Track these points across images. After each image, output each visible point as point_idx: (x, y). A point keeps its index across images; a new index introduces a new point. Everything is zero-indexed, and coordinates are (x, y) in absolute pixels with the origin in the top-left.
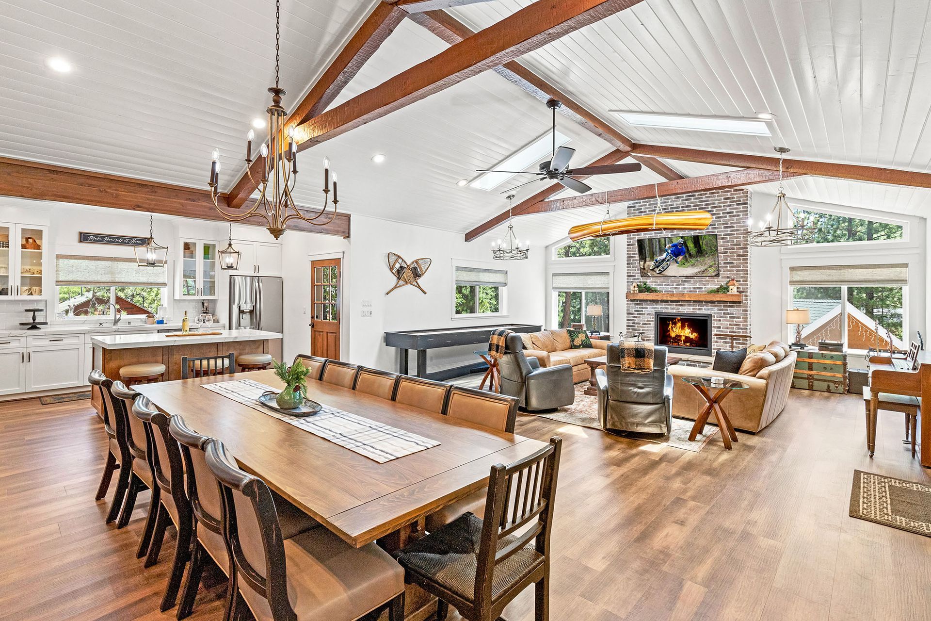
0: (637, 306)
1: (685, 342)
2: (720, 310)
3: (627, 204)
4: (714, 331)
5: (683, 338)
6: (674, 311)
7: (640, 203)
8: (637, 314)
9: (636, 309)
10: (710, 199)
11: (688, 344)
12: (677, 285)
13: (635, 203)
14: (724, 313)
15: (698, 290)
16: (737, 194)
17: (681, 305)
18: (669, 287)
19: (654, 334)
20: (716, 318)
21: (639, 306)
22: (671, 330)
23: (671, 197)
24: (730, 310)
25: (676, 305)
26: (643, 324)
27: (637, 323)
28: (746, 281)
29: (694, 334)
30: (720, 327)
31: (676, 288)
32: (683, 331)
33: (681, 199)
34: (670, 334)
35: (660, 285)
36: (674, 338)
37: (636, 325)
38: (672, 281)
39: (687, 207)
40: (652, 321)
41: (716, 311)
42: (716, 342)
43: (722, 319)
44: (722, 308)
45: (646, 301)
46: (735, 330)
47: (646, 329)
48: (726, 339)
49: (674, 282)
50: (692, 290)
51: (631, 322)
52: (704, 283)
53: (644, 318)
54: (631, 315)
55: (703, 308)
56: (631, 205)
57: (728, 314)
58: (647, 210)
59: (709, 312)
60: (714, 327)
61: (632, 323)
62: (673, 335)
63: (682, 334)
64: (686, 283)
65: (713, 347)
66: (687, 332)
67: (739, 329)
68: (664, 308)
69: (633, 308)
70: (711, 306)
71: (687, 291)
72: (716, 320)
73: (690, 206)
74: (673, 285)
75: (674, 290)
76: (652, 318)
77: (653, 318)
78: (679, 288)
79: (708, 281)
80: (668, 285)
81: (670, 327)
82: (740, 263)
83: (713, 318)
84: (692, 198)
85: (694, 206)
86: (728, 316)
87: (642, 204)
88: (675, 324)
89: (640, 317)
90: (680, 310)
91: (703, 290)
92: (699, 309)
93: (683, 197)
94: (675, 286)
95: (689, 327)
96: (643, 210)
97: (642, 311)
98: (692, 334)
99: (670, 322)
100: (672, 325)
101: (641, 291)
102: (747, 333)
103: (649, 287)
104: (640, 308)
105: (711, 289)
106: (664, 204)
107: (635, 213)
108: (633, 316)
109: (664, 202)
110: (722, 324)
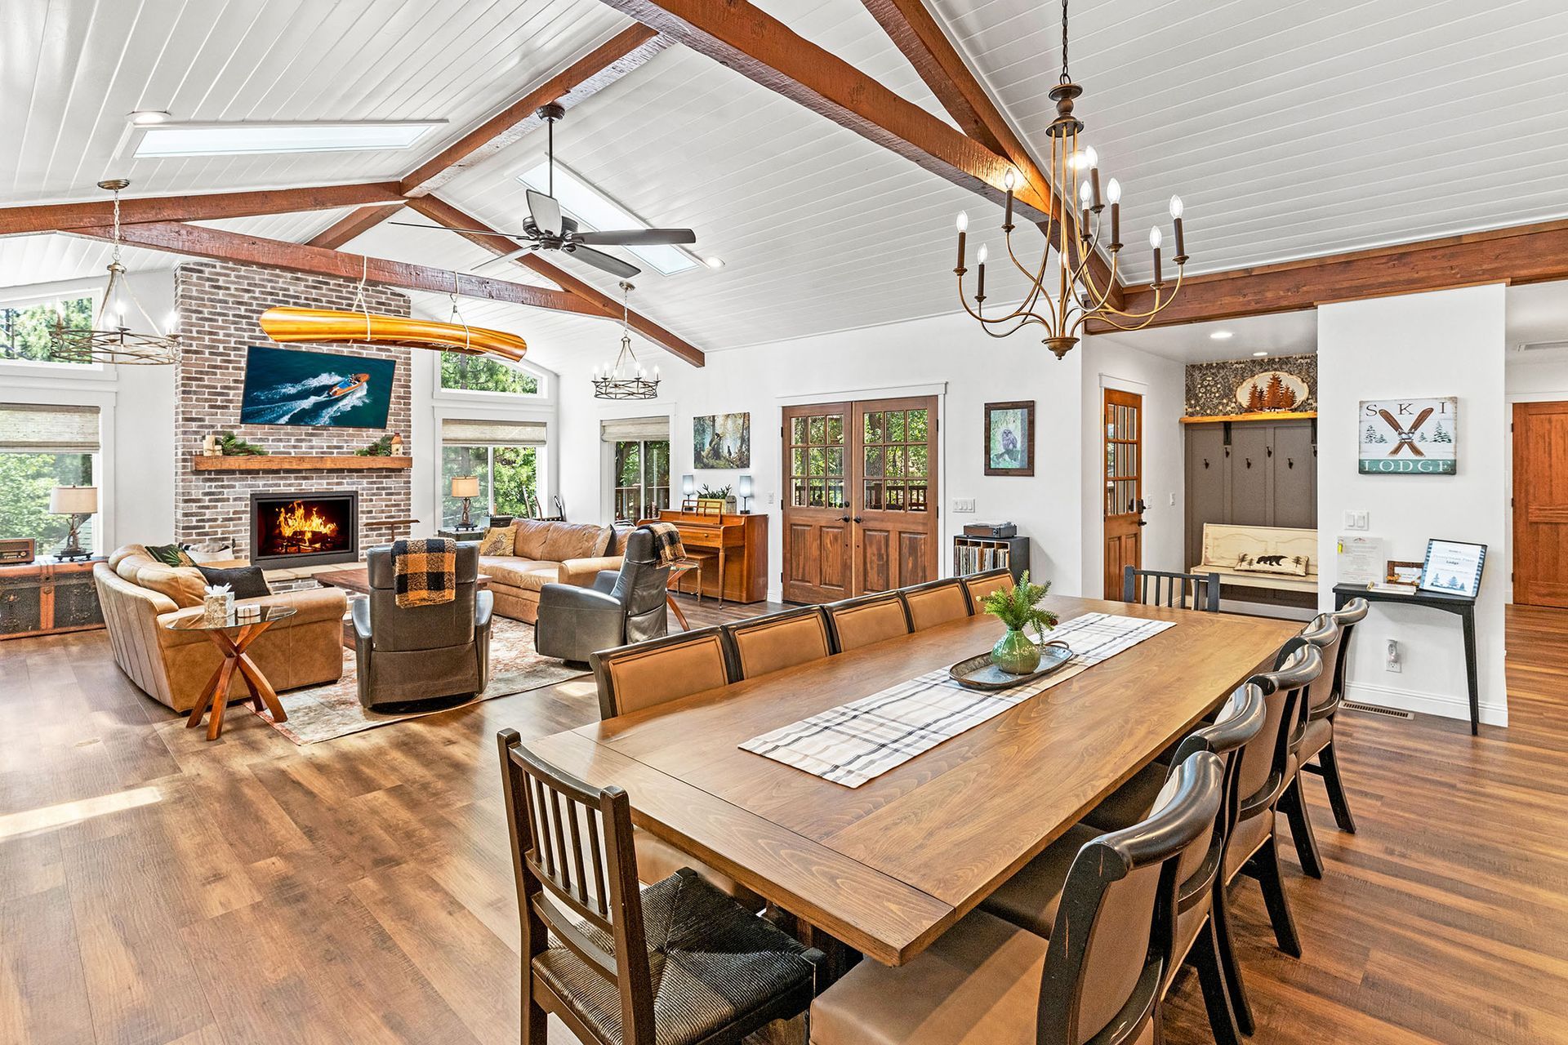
0: (208, 484)
1: (312, 541)
2: (372, 483)
3: (180, 260)
4: (363, 519)
5: (308, 535)
6: (292, 490)
7: (214, 267)
8: (210, 501)
9: (207, 490)
11: (317, 545)
12: (298, 440)
13: (202, 264)
14: (378, 489)
15: (335, 451)
16: (396, 300)
17: (305, 478)
18: (282, 444)
19: (249, 537)
20: (365, 497)
21: (214, 484)
22: (283, 524)
23: (285, 274)
24: (386, 483)
25: (296, 478)
26: (225, 520)
27: (209, 520)
28: (409, 437)
29: (328, 526)
30: (371, 512)
31: (294, 447)
32: (308, 523)
33: (303, 283)
34: (281, 532)
35: (261, 440)
36: (289, 539)
37: (207, 524)
38: (287, 434)
39: (315, 300)
40: (244, 512)
41: (366, 485)
42: (367, 536)
43: (374, 498)
44: (375, 480)
45: (232, 472)
46: (393, 514)
47: (231, 529)
48: (380, 529)
49: (292, 435)
50: (325, 450)
51: (194, 519)
52: (345, 438)
53: (229, 508)
54: (194, 505)
55: (345, 481)
56: (192, 266)
57: (384, 488)
58: (233, 287)
59: (353, 488)
60: (363, 512)
61: (198, 521)
62: (286, 532)
63: (306, 529)
64: (314, 438)
65: (360, 546)
66: (317, 524)
67: (399, 511)
68: (271, 486)
69: (199, 488)
70: (358, 477)
71: (317, 453)
72: (366, 501)
73: (321, 301)
74: (289, 440)
75: (292, 451)
76: (244, 506)
77: (246, 506)
78: (301, 447)
79: (353, 435)
80: (280, 440)
81: (282, 518)
82: (400, 409)
83: (360, 498)
84: (324, 287)
85: (329, 302)
86: (384, 492)
87: (218, 270)
88: (292, 511)
89: (216, 507)
90: (304, 487)
91: (345, 450)
92: (338, 484)
93: (307, 281)
94: (292, 444)
95: (320, 514)
96: (221, 283)
97: (222, 493)
98: (325, 527)
99: (282, 510)
100: (286, 514)
101: (226, 453)
102: (409, 516)
103: (243, 445)
104: (216, 487)
105: (358, 449)
106: (269, 285)
107: (204, 286)
108: (198, 504)
109: (270, 281)
110: (374, 506)
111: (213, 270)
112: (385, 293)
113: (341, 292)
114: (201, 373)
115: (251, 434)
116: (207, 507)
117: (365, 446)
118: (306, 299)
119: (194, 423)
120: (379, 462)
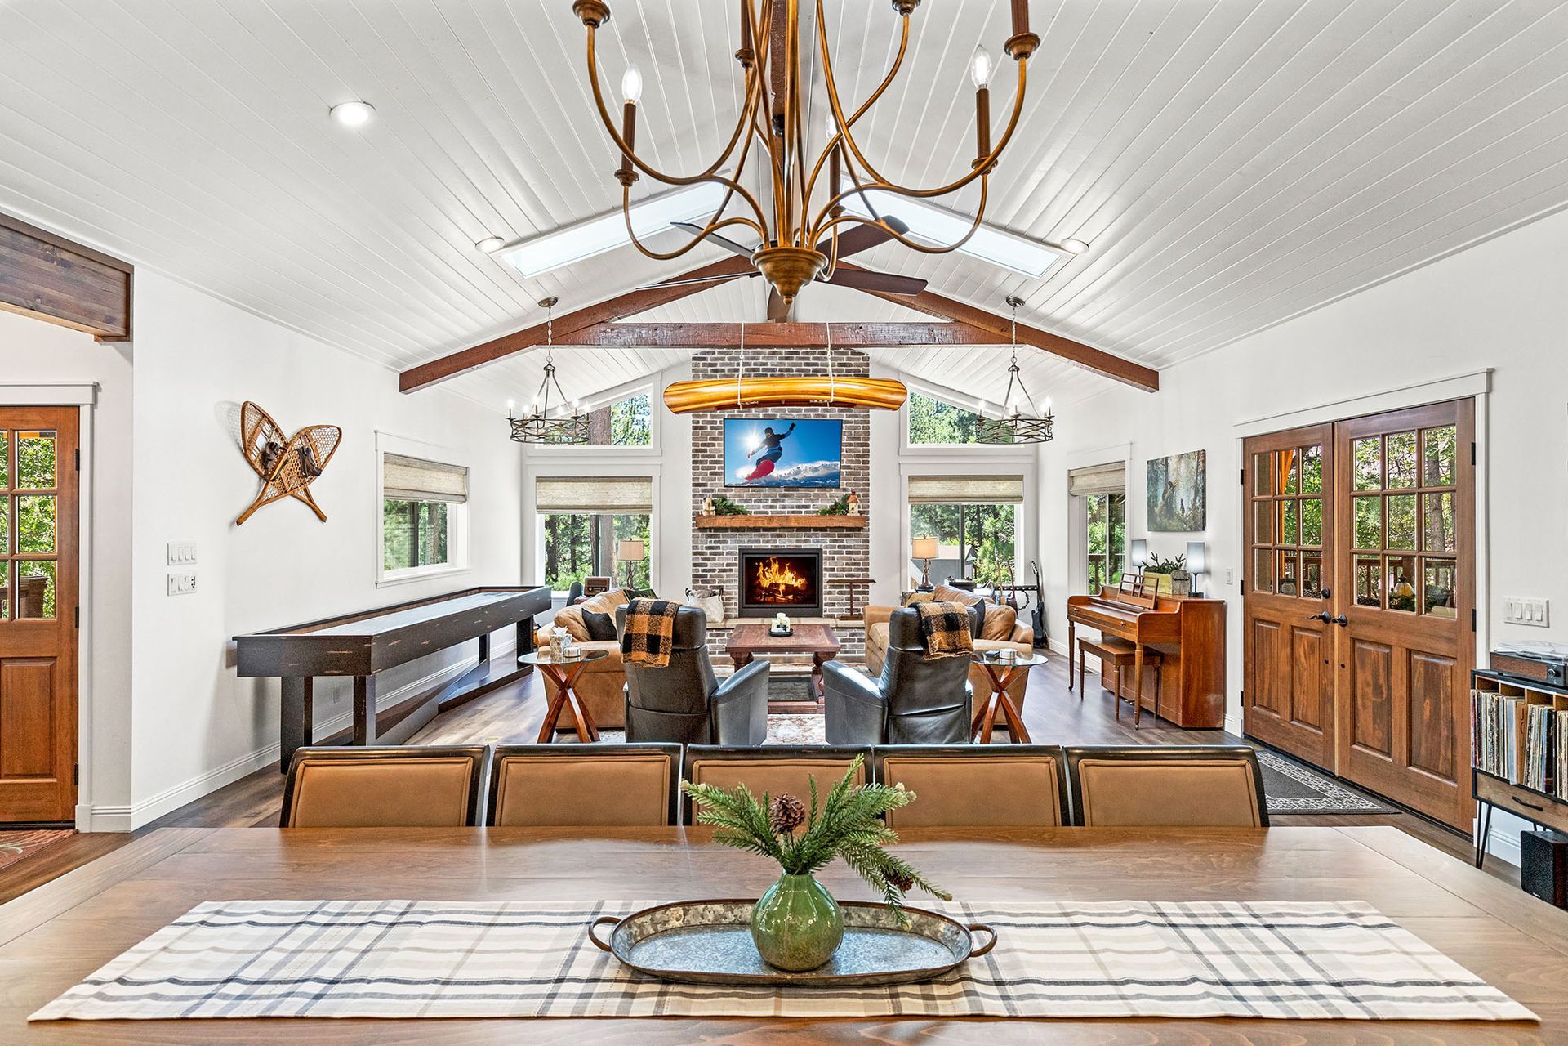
0: (709, 539)
1: (786, 593)
2: (834, 541)
3: (691, 352)
4: (826, 576)
5: (782, 588)
6: (769, 546)
7: (714, 353)
8: (711, 554)
9: (709, 545)
10: (819, 362)
11: (790, 597)
12: (773, 501)
13: (705, 353)
14: (839, 547)
15: (803, 510)
16: (856, 359)
17: (779, 536)
18: (761, 504)
19: (737, 587)
20: (828, 555)
21: (713, 540)
22: (761, 576)
23: (764, 350)
24: (847, 541)
25: (772, 536)
26: (721, 571)
27: (710, 570)
28: (868, 495)
29: (799, 580)
30: (833, 570)
31: (771, 507)
32: (782, 576)
33: (778, 356)
34: (760, 583)
35: (746, 501)
36: (767, 590)
37: (708, 574)
38: (765, 495)
39: (788, 370)
40: (734, 565)
41: (829, 544)
42: (829, 593)
43: (836, 556)
44: (836, 538)
45: (725, 529)
46: (853, 572)
47: (725, 579)
48: (841, 587)
49: (769, 496)
50: (795, 509)
51: (700, 568)
52: (812, 498)
53: (722, 561)
54: (700, 557)
55: (811, 539)
56: (699, 356)
57: (845, 547)
58: (726, 368)
59: (818, 546)
60: (826, 569)
61: (703, 571)
62: (765, 583)
63: (780, 581)
64: (786, 498)
65: (824, 602)
66: (789, 578)
67: (858, 570)
68: (753, 542)
69: (705, 542)
70: (822, 536)
71: (788, 512)
72: (829, 558)
73: (792, 370)
74: (767, 501)
75: (769, 510)
76: (734, 559)
78: (776, 507)
79: (818, 495)
80: (760, 501)
81: (760, 572)
82: (860, 468)
83: (824, 555)
84: (795, 356)
85: (798, 370)
86: (844, 550)
87: (717, 356)
88: (768, 565)
89: (714, 560)
90: (778, 544)
91: (811, 509)
92: (806, 541)
93: (781, 353)
94: (770, 504)
95: (792, 570)
96: (718, 367)
97: (718, 547)
98: (796, 581)
99: (761, 564)
100: (764, 567)
101: (718, 513)
102: (868, 575)
103: (732, 505)
104: (715, 542)
105: (822, 508)
106: (753, 362)
107: (707, 370)
108: (703, 557)
109: (753, 359)
110: (836, 564)
111: (714, 356)
112: (846, 354)
113: (808, 359)
114: (705, 445)
115: (740, 496)
116: (708, 559)
117: (828, 505)
118: (781, 370)
119: (700, 488)
120: (837, 521)
